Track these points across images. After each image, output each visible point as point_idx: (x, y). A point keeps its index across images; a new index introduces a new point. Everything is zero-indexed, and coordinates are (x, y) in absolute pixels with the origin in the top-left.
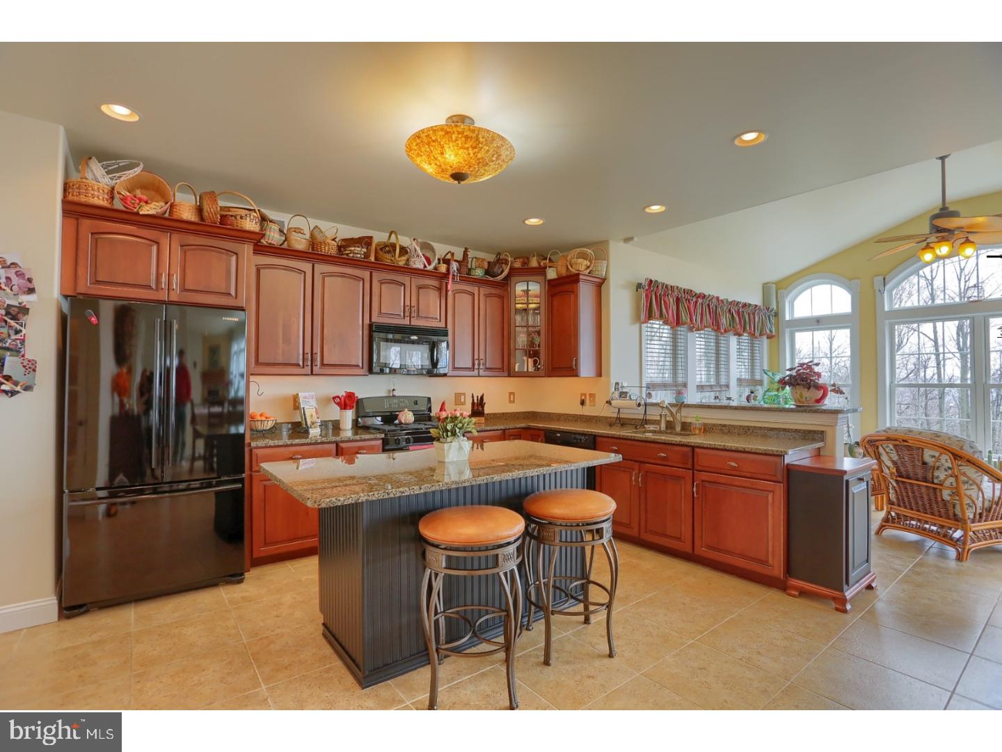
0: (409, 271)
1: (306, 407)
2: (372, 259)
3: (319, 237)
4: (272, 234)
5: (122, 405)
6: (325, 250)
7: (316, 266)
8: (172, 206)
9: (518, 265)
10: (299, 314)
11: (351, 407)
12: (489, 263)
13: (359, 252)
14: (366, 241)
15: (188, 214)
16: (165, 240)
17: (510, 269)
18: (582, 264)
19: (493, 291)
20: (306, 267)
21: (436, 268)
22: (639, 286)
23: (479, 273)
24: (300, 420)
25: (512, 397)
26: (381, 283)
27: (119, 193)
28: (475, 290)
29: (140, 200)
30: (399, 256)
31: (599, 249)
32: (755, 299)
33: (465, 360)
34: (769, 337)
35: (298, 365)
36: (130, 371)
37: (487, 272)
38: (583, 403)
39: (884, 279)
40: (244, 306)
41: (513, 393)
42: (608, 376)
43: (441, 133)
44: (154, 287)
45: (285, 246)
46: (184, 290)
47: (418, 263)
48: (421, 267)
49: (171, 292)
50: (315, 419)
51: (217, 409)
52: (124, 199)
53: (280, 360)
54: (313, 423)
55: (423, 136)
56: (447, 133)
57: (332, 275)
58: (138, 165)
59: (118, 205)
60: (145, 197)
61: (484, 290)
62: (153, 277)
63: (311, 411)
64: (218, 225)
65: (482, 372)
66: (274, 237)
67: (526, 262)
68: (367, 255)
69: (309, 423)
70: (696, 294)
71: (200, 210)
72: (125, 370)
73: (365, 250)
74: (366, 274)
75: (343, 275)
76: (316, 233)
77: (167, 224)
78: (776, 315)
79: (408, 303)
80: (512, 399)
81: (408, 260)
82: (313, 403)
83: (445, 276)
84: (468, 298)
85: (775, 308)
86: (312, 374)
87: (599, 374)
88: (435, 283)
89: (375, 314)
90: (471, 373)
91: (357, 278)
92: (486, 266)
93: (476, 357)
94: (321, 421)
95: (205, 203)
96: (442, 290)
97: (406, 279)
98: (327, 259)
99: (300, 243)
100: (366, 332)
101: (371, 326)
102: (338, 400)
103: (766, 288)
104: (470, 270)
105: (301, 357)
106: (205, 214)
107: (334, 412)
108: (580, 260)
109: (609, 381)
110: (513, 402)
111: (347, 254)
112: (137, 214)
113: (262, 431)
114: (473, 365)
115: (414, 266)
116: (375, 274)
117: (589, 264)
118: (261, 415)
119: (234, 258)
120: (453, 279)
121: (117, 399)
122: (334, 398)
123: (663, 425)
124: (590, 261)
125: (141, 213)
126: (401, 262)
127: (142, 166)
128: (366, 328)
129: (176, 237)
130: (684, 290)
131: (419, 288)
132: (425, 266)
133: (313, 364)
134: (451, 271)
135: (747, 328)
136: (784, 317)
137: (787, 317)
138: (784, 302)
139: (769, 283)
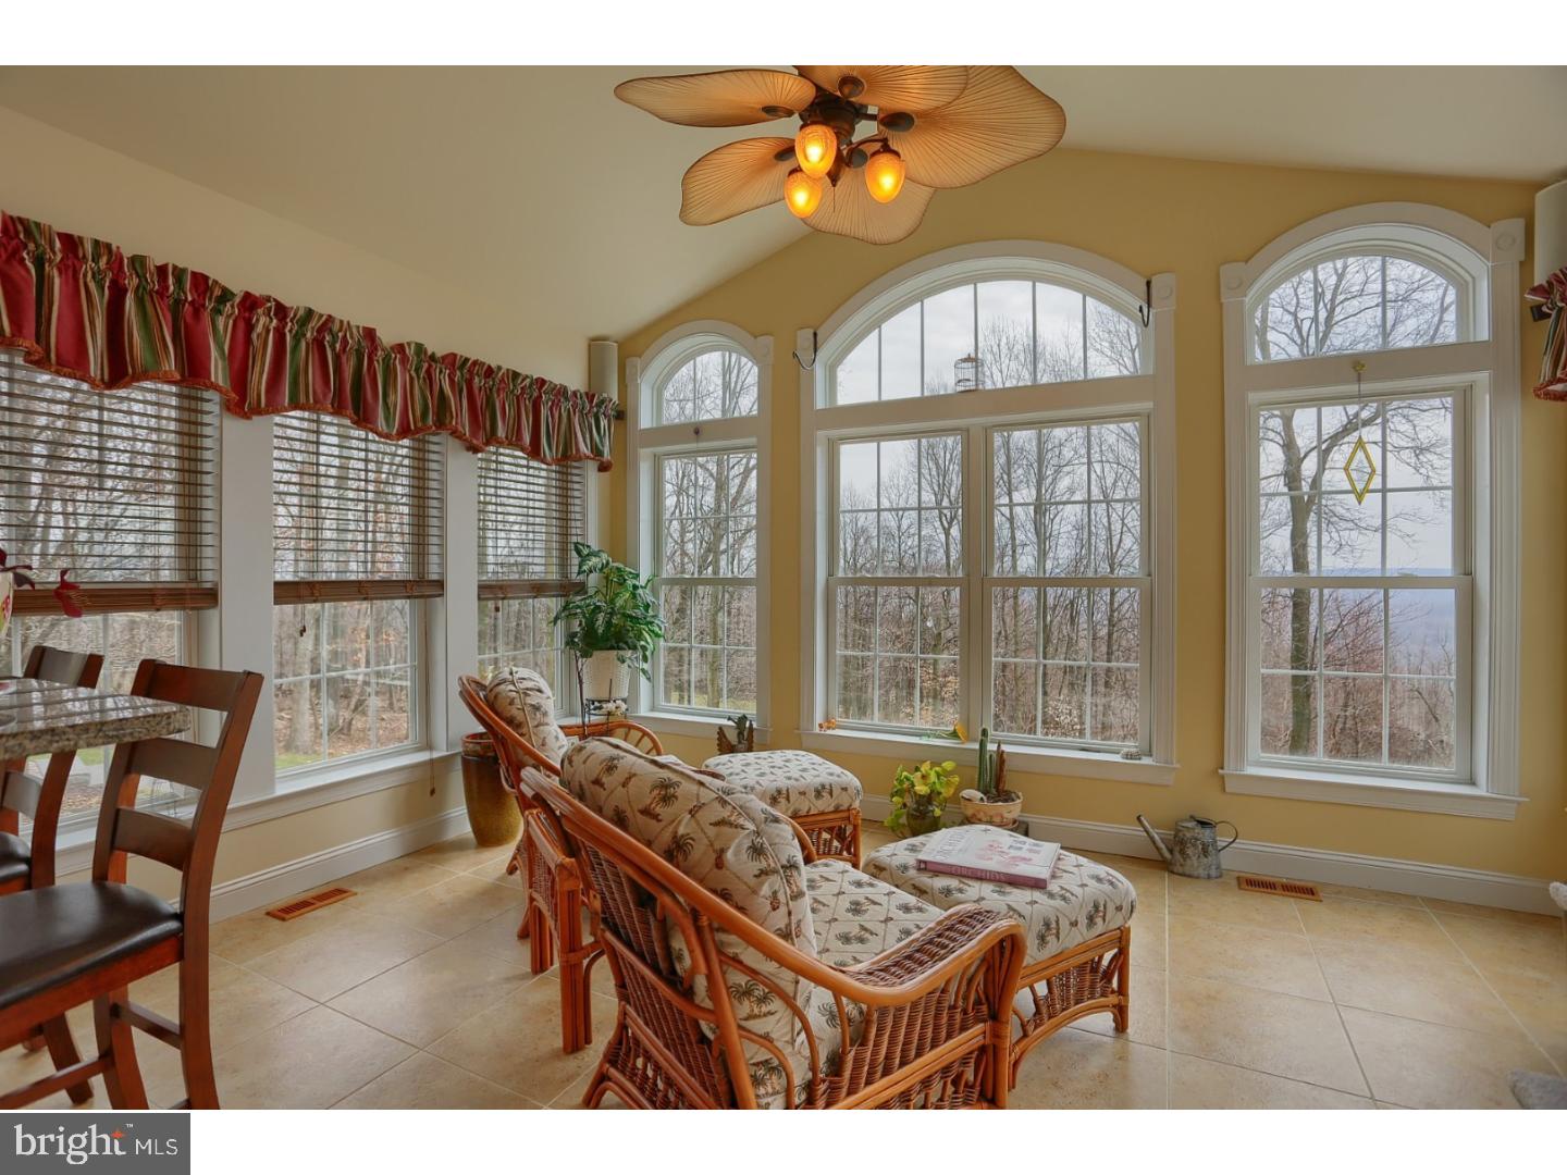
32: (569, 374)
34: (603, 468)
39: (815, 335)
70: (226, 295)
78: (620, 416)
85: (615, 398)
103: (596, 345)
135: (501, 433)
136: (636, 422)
137: (645, 420)
138: (637, 387)
139: (604, 339)
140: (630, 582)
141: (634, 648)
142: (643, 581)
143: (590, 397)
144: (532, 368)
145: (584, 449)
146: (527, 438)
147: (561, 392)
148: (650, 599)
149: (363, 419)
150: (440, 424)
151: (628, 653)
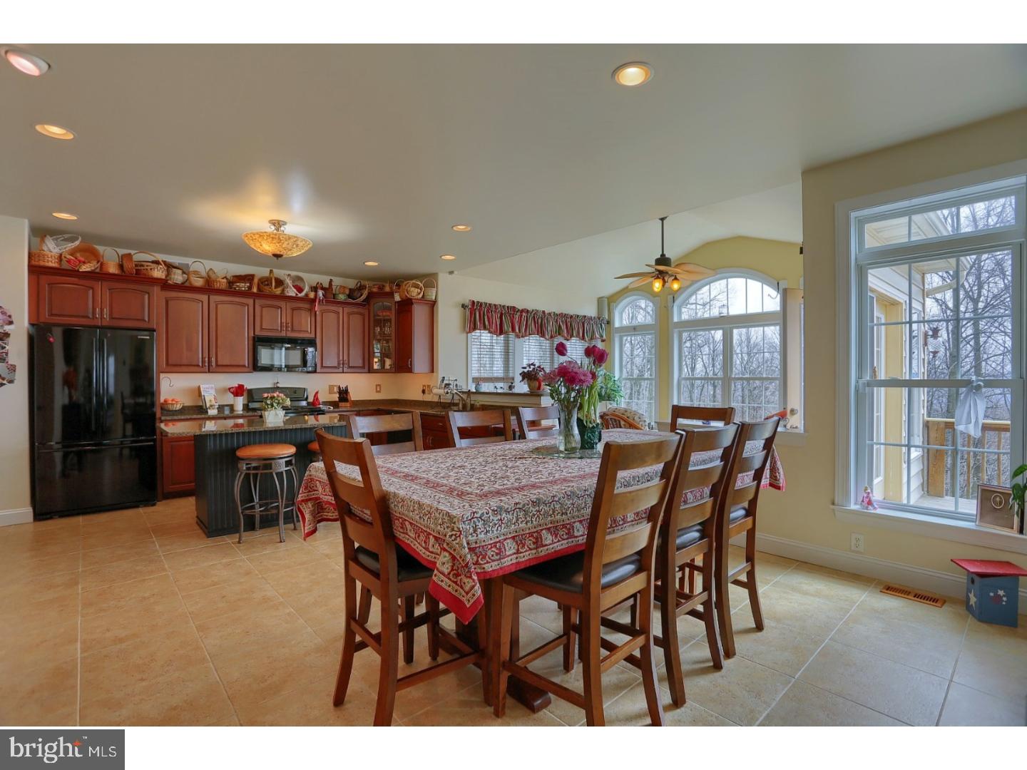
0: (283, 297)
1: (205, 395)
2: (255, 290)
3: (213, 276)
4: (176, 277)
5: (70, 397)
6: (217, 286)
7: (211, 297)
8: (102, 264)
9: (375, 290)
10: (199, 331)
11: (242, 395)
12: (350, 289)
13: (243, 286)
14: (249, 278)
15: (113, 269)
16: (98, 286)
17: (369, 293)
18: (414, 293)
19: (355, 310)
20: (204, 298)
21: (307, 295)
22: (463, 306)
23: (342, 297)
24: (201, 404)
25: (378, 388)
26: (262, 307)
27: (65, 257)
28: (340, 310)
29: (80, 261)
30: (275, 288)
31: (429, 280)
32: (591, 311)
33: (331, 361)
34: (603, 341)
35: (198, 366)
36: (76, 370)
37: (349, 296)
38: (424, 392)
39: (674, 296)
40: (155, 327)
41: (379, 385)
42: (437, 372)
43: (257, 236)
44: (91, 317)
45: (187, 284)
46: (112, 318)
47: (292, 292)
48: (294, 295)
49: (103, 320)
50: (213, 403)
51: (141, 400)
52: (69, 261)
53: (185, 362)
54: (211, 406)
55: (249, 236)
56: (260, 236)
57: (223, 302)
58: (77, 239)
59: (65, 266)
60: (82, 259)
61: (347, 309)
62: (91, 311)
63: (210, 397)
64: (134, 275)
65: (345, 370)
66: (178, 277)
67: (382, 288)
68: (250, 288)
69: (208, 406)
70: (519, 310)
71: (121, 266)
72: (72, 369)
73: (248, 284)
74: (250, 301)
75: (231, 303)
76: (211, 273)
77: (100, 276)
78: (608, 322)
79: (284, 320)
80: (378, 389)
81: (283, 290)
82: (213, 392)
83: (313, 301)
84: (333, 316)
85: (607, 317)
86: (209, 372)
87: (432, 371)
88: (307, 306)
89: (258, 328)
90: (337, 371)
91: (243, 304)
92: (347, 292)
93: (341, 358)
94: (219, 405)
95: (124, 262)
96: (311, 310)
97: (282, 304)
98: (220, 292)
99: (198, 282)
100: (251, 342)
101: (254, 338)
102: (232, 390)
103: (600, 300)
104: (334, 295)
105: (200, 360)
106: (125, 269)
107: (229, 399)
108: (413, 289)
109: (437, 376)
110: (380, 392)
111: (235, 288)
112: (78, 271)
113: (172, 411)
114: (339, 364)
115: (288, 294)
116: (257, 301)
117: (419, 290)
118: (173, 400)
119: (147, 296)
120: (319, 302)
121: (66, 391)
122: (229, 389)
123: (461, 406)
124: (421, 289)
125: (81, 270)
126: (278, 291)
127: (80, 239)
128: (251, 339)
129: (105, 284)
130: (508, 307)
131: (293, 309)
132: (297, 294)
133: (211, 366)
134: (318, 297)
135: (575, 335)
136: (614, 325)
137: (617, 324)
138: (614, 313)
139: (602, 297)
140: (613, 379)
141: (614, 400)
142: (616, 379)
143: (599, 318)
144: (581, 313)
145: (597, 336)
146: (581, 335)
147: (591, 318)
148: (619, 384)
149: (543, 336)
150: (559, 334)
151: (612, 402)
